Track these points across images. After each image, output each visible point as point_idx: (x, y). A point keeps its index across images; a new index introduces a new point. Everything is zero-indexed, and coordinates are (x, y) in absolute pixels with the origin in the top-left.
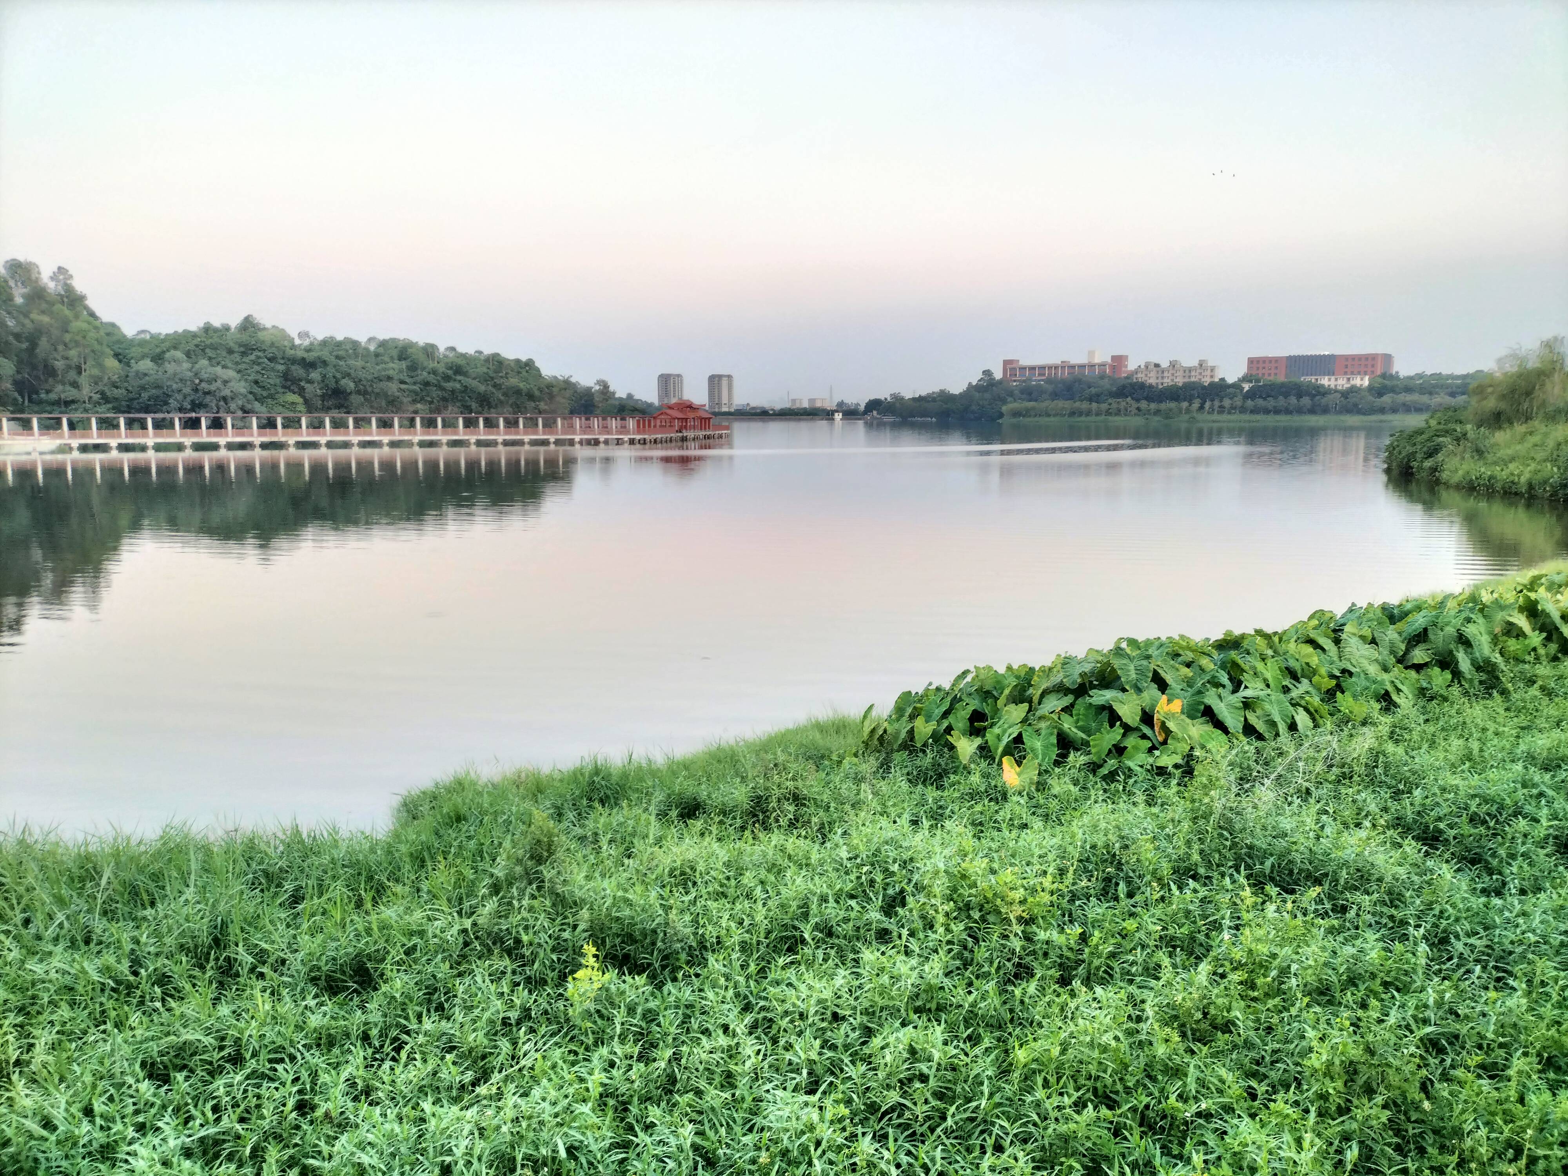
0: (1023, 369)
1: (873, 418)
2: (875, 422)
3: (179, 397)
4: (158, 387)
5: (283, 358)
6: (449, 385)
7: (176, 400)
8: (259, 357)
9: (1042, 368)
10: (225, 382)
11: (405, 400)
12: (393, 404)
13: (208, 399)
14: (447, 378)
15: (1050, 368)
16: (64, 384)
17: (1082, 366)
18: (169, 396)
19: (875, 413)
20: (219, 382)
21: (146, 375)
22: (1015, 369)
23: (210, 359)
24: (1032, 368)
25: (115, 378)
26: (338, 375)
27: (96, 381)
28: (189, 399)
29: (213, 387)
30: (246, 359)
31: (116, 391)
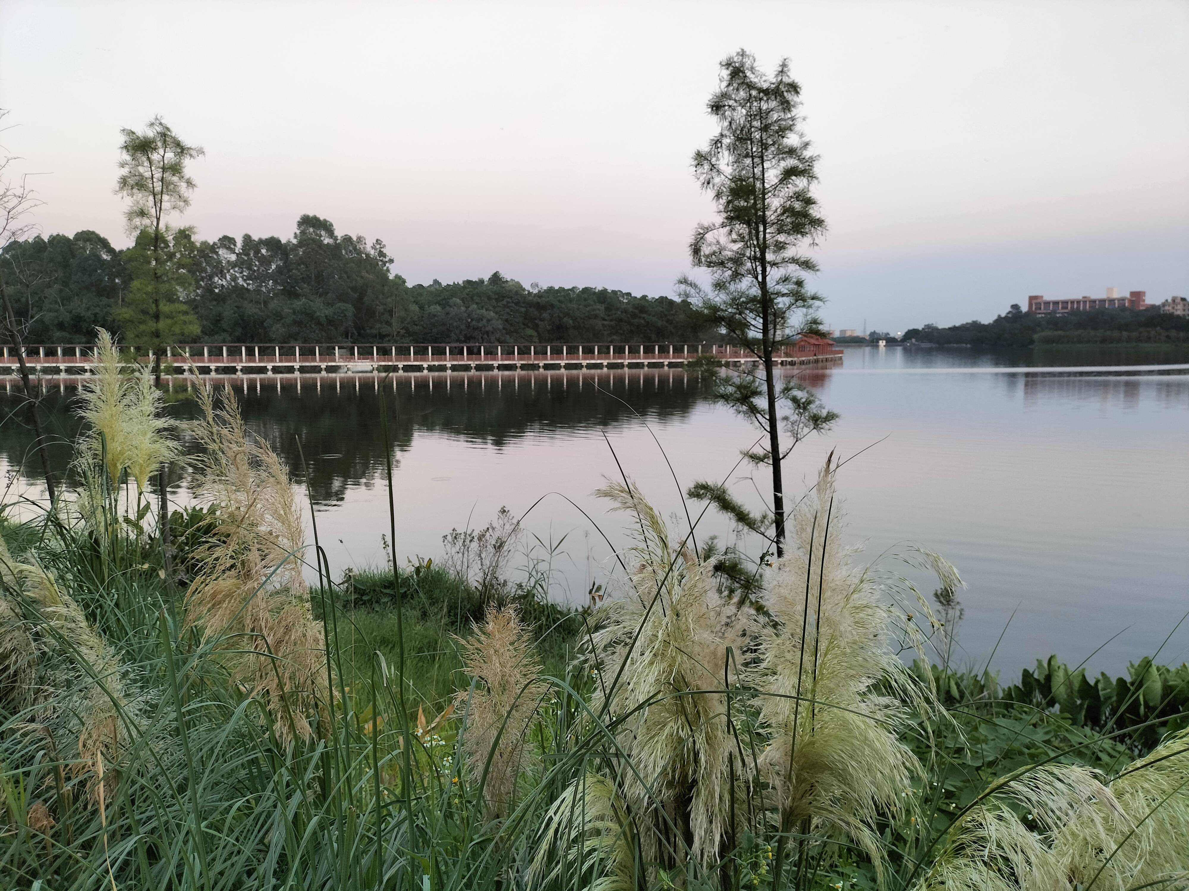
0: (1047, 303)
1: (912, 344)
2: (913, 348)
3: (457, 332)
4: (444, 324)
5: (524, 303)
6: (636, 321)
7: (455, 333)
8: (508, 302)
9: (1065, 303)
10: (489, 321)
11: (606, 333)
12: (597, 336)
13: (476, 333)
14: (634, 316)
15: (1072, 302)
16: (381, 323)
17: (1103, 301)
18: (451, 331)
19: (913, 340)
20: (485, 321)
21: (435, 316)
22: (1040, 304)
23: (477, 304)
24: (1056, 303)
25: (416, 318)
26: (561, 315)
27: (402, 320)
28: (463, 333)
29: (480, 325)
30: (500, 304)
31: (415, 327)
